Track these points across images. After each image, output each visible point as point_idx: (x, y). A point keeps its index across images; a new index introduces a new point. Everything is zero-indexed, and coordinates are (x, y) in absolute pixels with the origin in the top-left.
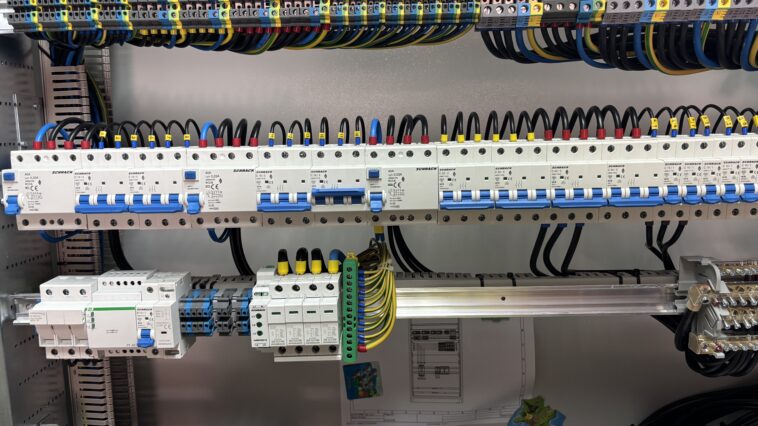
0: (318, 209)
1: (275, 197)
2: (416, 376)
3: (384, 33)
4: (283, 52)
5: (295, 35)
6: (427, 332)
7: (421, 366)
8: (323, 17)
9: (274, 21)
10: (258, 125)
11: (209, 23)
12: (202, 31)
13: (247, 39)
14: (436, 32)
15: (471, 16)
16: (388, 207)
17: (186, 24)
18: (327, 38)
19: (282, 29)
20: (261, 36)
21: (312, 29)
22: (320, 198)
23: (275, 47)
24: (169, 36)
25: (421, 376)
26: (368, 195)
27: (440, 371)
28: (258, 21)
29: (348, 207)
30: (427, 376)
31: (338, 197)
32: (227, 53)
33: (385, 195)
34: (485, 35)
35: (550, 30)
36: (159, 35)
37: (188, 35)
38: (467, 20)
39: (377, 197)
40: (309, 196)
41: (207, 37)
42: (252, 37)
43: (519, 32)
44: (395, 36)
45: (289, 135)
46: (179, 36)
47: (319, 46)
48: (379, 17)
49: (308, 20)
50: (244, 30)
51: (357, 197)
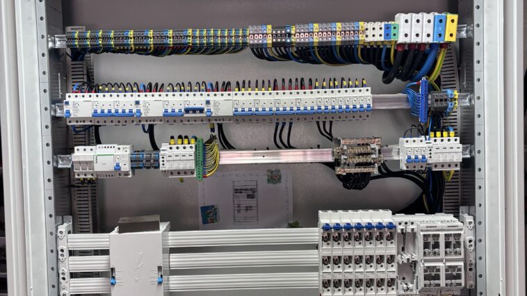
0: (186, 115)
1: (170, 111)
2: (236, 212)
3: (213, 49)
4: (173, 56)
5: (178, 49)
6: (242, 190)
7: (239, 206)
8: (189, 43)
9: (170, 44)
10: (163, 85)
11: (144, 45)
12: (141, 47)
13: (159, 51)
14: (233, 49)
15: (246, 43)
16: (213, 115)
17: (135, 45)
18: (191, 51)
19: (173, 47)
20: (164, 50)
21: (185, 47)
22: (187, 111)
23: (170, 54)
24: (127, 49)
25: (239, 211)
26: (206, 110)
27: (247, 208)
28: (164, 44)
29: (198, 115)
30: (242, 211)
31: (194, 110)
32: (150, 56)
33: (212, 110)
34: (252, 50)
35: (278, 48)
36: (124, 49)
37: (135, 49)
38: (245, 44)
39: (209, 111)
40: (183, 110)
41: (143, 50)
42: (161, 50)
43: (266, 49)
44: (218, 50)
45: (175, 88)
46: (132, 49)
47: (188, 54)
48: (211, 43)
49: (183, 44)
50: (158, 47)
51: (201, 110)
